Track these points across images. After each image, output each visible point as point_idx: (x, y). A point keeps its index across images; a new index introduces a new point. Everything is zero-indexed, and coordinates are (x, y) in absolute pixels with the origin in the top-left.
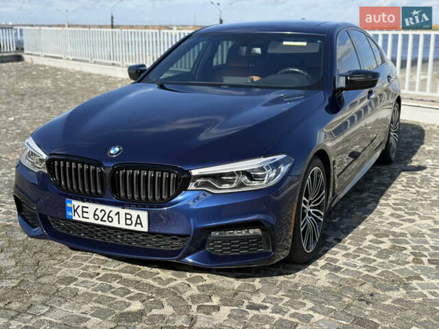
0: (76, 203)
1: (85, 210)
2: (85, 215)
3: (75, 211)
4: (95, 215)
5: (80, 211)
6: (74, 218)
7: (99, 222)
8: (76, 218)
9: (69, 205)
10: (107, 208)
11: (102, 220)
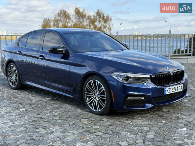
0: (168, 88)
1: (170, 89)
2: (170, 91)
3: (167, 91)
4: (172, 90)
5: (168, 91)
6: (167, 94)
7: (173, 92)
8: (167, 93)
9: (165, 89)
10: (175, 86)
11: (174, 91)
